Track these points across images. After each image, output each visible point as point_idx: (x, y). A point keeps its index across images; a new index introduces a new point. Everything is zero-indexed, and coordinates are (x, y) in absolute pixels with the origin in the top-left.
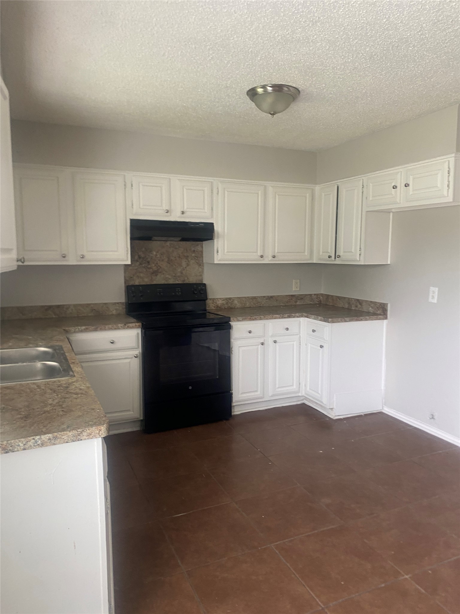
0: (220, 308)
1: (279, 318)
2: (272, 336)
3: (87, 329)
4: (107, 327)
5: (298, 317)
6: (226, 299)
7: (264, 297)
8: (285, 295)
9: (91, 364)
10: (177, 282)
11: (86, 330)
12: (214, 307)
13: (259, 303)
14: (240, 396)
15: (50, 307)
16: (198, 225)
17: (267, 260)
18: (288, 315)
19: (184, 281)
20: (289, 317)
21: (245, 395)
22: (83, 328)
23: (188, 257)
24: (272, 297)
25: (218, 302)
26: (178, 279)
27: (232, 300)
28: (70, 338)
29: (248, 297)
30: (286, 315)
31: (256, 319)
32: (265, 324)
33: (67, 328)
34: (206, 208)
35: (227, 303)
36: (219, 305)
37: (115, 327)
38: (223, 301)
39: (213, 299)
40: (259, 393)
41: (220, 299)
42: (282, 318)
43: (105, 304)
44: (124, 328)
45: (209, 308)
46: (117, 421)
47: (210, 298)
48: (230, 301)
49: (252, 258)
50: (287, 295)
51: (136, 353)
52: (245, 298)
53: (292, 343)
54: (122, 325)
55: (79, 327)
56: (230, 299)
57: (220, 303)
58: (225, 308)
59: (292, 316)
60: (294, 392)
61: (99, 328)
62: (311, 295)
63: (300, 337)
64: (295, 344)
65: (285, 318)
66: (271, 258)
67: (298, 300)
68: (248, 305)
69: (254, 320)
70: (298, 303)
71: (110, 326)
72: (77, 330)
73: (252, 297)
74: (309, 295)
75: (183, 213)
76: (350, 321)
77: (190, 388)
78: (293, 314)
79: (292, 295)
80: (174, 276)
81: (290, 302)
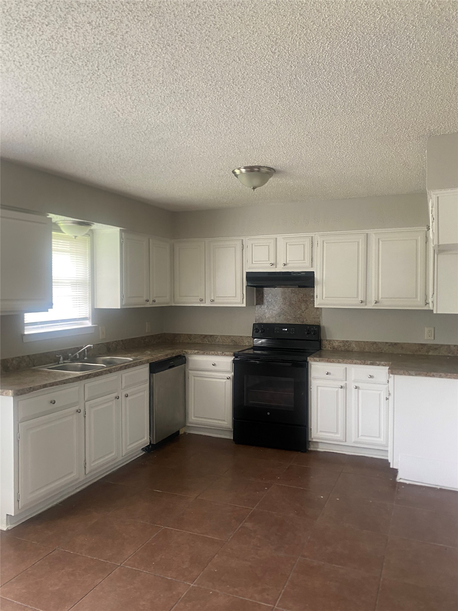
0: (336, 349)
1: (361, 364)
2: (355, 381)
3: (198, 352)
4: (211, 353)
5: (384, 366)
6: (343, 341)
7: (387, 343)
8: (413, 343)
9: (200, 379)
10: (297, 323)
11: (198, 354)
12: (331, 348)
13: (380, 348)
14: (319, 433)
15: (206, 336)
16: (300, 274)
17: (371, 306)
18: (372, 362)
19: (303, 322)
20: (372, 364)
21: (324, 434)
22: (196, 351)
23: (307, 301)
24: (396, 344)
25: (334, 344)
26: (298, 320)
27: (349, 343)
28: (189, 358)
29: (367, 342)
30: (369, 362)
31: (333, 362)
32: (346, 368)
33: (186, 351)
34: (306, 260)
35: (344, 346)
36: (336, 347)
37: (216, 353)
38: (340, 343)
39: (330, 341)
40: (339, 436)
41: (337, 341)
42: (364, 364)
43: (241, 337)
44: (222, 355)
45: (325, 348)
46: (215, 427)
47: (328, 339)
48: (347, 344)
49: (353, 303)
50: (415, 344)
51: (229, 376)
52: (364, 342)
53: (379, 392)
54: (221, 353)
55: (194, 351)
56: (347, 341)
57: (336, 344)
58: (342, 351)
59: (376, 363)
60: (382, 446)
61: (206, 353)
62: (449, 346)
63: (389, 386)
64: (382, 394)
65: (367, 364)
66: (373, 304)
67: (430, 350)
68: (367, 349)
69: (331, 362)
70: (430, 354)
71: (213, 352)
72: (192, 352)
73: (372, 342)
74: (447, 345)
75: (285, 265)
76: (416, 375)
77: (269, 414)
78: (378, 362)
79: (422, 344)
80: (294, 318)
81: (420, 351)
